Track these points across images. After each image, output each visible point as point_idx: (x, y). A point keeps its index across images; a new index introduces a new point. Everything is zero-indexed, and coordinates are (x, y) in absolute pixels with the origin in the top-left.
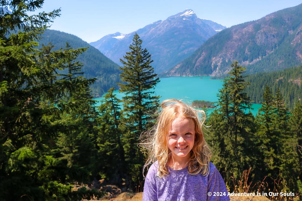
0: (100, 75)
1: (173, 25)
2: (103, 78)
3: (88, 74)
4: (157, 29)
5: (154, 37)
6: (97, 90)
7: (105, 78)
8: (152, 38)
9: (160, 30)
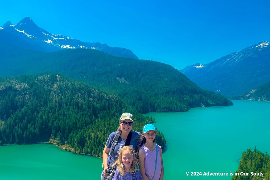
0: (187, 94)
1: (247, 56)
2: (189, 97)
3: (178, 93)
4: (232, 59)
5: (229, 66)
6: (185, 106)
7: (191, 97)
8: (227, 67)
9: (234, 60)
